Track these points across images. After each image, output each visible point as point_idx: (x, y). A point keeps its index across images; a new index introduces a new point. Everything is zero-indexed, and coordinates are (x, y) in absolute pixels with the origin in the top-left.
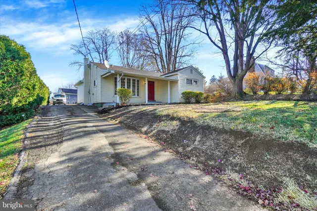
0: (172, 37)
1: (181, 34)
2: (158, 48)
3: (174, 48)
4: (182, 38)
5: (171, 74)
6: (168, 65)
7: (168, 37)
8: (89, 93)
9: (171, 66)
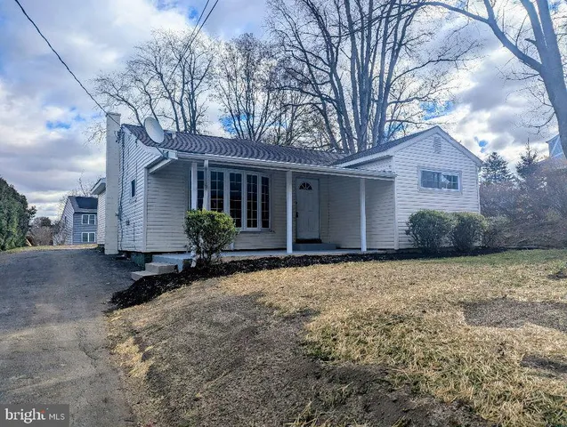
0: (373, 43)
1: (399, 36)
2: (331, 82)
3: (377, 79)
4: (403, 48)
5: (369, 158)
6: (360, 128)
7: (359, 47)
8: (119, 216)
9: (369, 132)
